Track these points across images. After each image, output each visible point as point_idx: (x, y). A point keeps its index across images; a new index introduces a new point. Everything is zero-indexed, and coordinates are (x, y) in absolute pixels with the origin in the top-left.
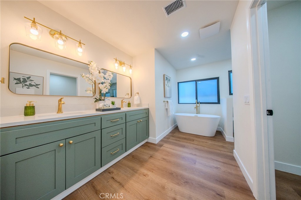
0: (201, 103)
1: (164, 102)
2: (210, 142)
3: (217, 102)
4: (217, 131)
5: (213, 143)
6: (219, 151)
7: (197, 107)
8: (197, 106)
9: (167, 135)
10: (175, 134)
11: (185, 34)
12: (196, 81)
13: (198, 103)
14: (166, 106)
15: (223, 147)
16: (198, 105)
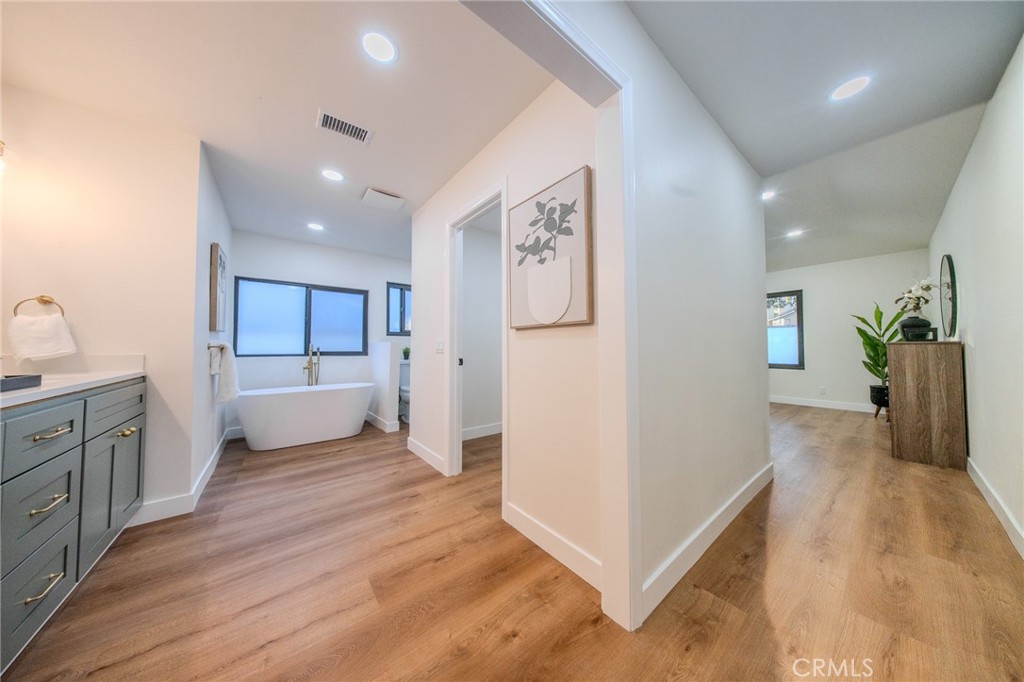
0: (322, 354)
1: (209, 348)
2: (359, 445)
3: (361, 350)
4: (366, 422)
5: (366, 443)
6: (383, 452)
7: (309, 368)
8: (310, 362)
9: (212, 477)
10: (244, 464)
11: (332, 175)
12: (309, 288)
13: (314, 354)
14: (216, 364)
15: (386, 443)
16: (315, 359)
